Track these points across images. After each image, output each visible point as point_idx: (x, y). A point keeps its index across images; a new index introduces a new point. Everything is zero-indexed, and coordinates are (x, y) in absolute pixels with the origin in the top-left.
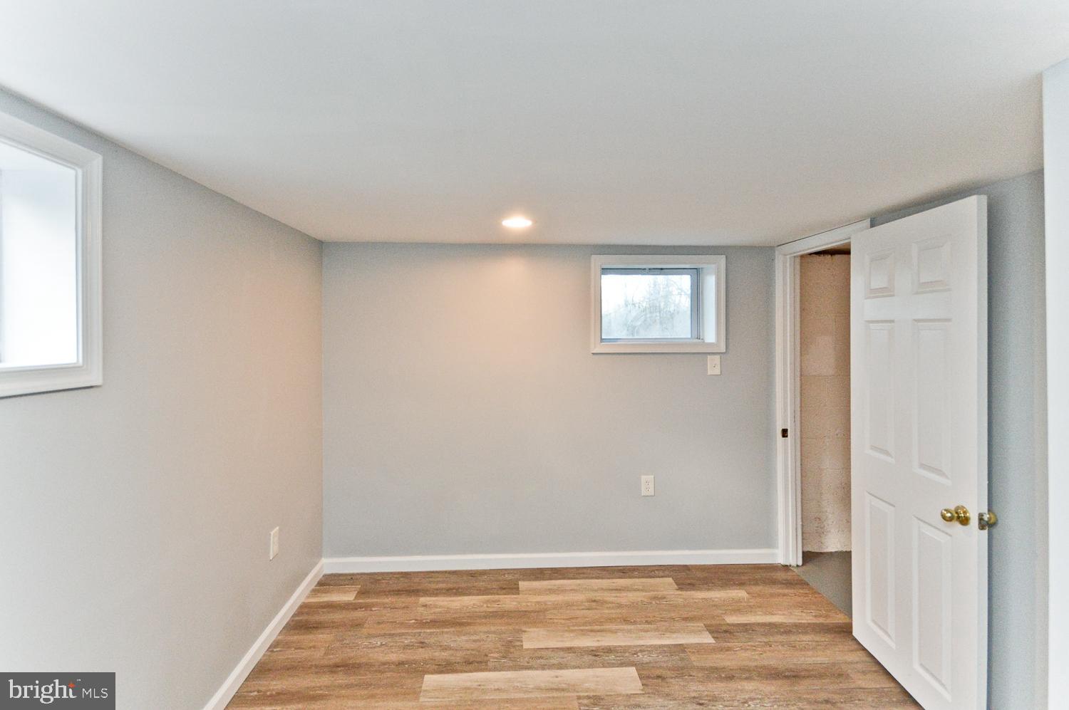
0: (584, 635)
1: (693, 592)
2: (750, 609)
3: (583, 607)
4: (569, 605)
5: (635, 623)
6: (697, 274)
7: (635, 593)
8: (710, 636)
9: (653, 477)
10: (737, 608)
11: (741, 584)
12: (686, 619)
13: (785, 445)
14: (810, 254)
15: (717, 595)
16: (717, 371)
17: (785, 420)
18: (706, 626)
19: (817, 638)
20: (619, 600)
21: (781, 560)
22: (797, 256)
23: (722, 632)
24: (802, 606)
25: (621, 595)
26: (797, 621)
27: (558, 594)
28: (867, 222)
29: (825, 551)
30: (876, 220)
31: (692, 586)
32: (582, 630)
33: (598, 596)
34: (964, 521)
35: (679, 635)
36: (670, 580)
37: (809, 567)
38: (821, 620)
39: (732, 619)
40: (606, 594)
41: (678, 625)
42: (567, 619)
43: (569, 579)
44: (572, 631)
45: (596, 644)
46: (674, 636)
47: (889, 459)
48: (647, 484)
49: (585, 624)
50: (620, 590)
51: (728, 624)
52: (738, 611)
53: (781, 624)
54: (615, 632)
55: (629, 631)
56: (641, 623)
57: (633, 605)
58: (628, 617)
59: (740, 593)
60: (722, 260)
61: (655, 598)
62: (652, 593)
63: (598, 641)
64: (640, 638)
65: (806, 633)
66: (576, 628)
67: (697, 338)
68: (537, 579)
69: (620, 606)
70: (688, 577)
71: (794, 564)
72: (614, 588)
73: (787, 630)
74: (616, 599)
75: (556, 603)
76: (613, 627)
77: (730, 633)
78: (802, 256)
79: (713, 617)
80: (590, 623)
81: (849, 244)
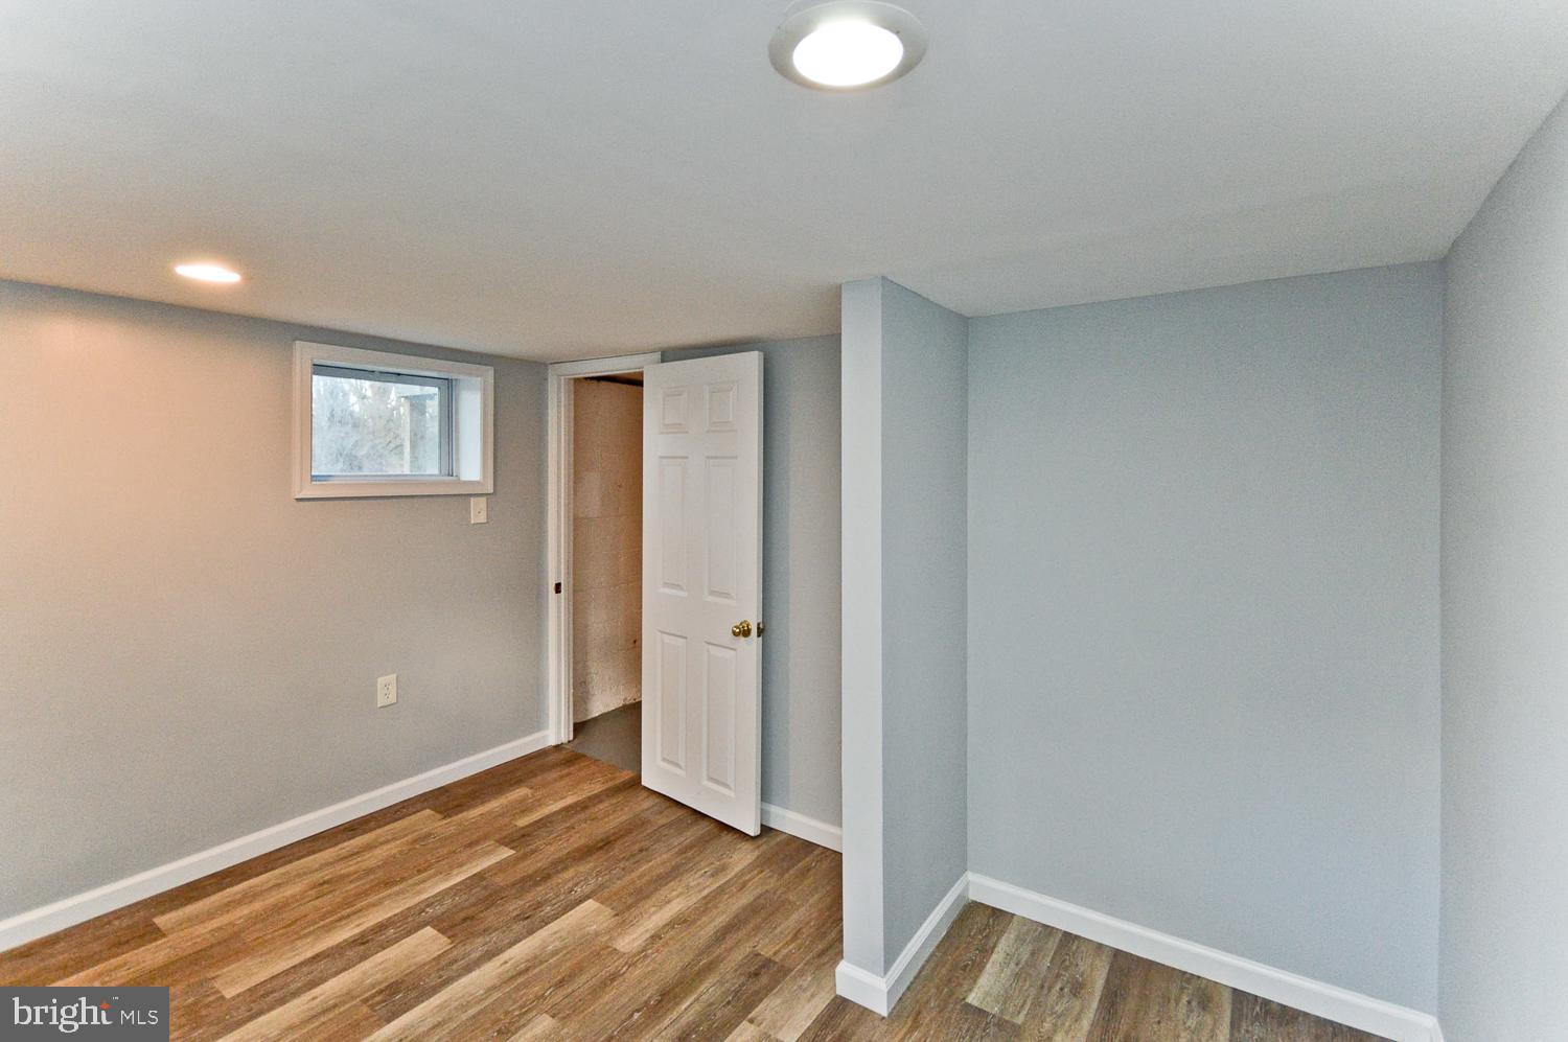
0: (330, 930)
1: (465, 814)
2: (539, 803)
3: (307, 899)
4: (279, 908)
5: (403, 879)
6: (449, 387)
7: (385, 846)
8: (506, 849)
9: (395, 676)
10: (524, 808)
11: (519, 782)
12: (470, 845)
13: (559, 602)
14: (586, 379)
15: (495, 804)
16: (482, 518)
17: (559, 573)
18: (497, 841)
19: (614, 801)
20: (365, 865)
21: (552, 741)
22: (570, 379)
23: (518, 839)
24: (590, 779)
25: (365, 858)
26: (589, 794)
27: (251, 902)
28: (658, 356)
29: (589, 717)
30: (669, 355)
31: (460, 807)
32: (324, 926)
33: (326, 874)
34: (746, 633)
35: (469, 866)
36: (428, 812)
37: (581, 738)
38: (610, 784)
39: (523, 822)
40: (342, 865)
41: (464, 855)
42: (285, 927)
43: (257, 875)
44: (306, 935)
45: (357, 931)
46: (465, 868)
47: (683, 594)
48: (386, 689)
49: (323, 918)
50: (358, 852)
51: (523, 828)
52: (525, 811)
53: (576, 804)
54: (379, 903)
55: (402, 892)
56: (411, 877)
57: (386, 863)
58: (388, 879)
59: (522, 792)
60: (490, 372)
61: (415, 841)
62: (410, 837)
63: (358, 925)
64: (419, 893)
65: (601, 801)
66: (312, 928)
67: (449, 475)
68: (190, 900)
69: (369, 871)
70: (447, 800)
71: (565, 740)
72: (346, 854)
73: (582, 806)
74: (357, 866)
75: (254, 914)
76: (373, 898)
77: (529, 835)
78: (577, 381)
79: (501, 829)
80: (332, 913)
81: (642, 374)
